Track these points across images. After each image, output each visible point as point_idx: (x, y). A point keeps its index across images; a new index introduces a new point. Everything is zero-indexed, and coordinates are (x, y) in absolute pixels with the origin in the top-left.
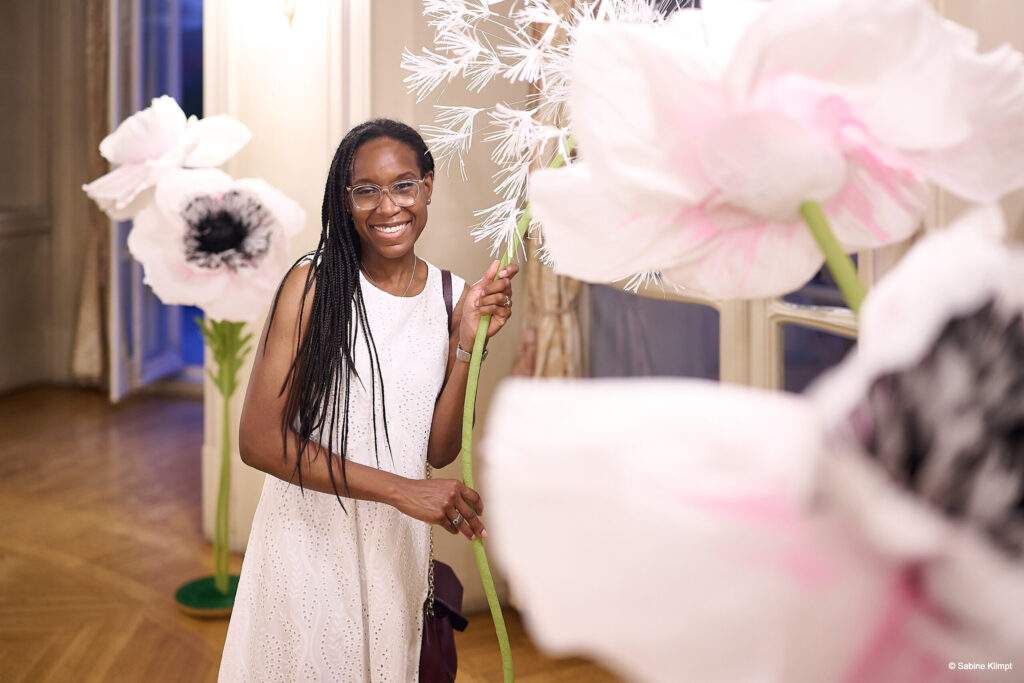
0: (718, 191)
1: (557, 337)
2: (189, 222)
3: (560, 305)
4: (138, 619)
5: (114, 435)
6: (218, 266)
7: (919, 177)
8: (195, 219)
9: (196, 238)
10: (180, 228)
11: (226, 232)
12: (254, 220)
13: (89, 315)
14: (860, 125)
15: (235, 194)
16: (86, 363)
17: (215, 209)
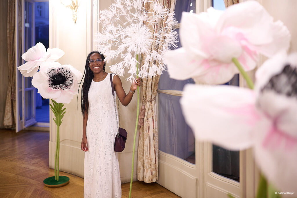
0: (212, 56)
1: (150, 108)
2: (50, 76)
3: (151, 99)
4: (34, 188)
5: (17, 142)
6: (58, 88)
7: (258, 53)
8: (51, 76)
9: (52, 81)
10: (48, 78)
11: (60, 79)
12: (68, 75)
13: (8, 108)
14: (246, 40)
15: (63, 68)
16: (8, 122)
17: (57, 72)
